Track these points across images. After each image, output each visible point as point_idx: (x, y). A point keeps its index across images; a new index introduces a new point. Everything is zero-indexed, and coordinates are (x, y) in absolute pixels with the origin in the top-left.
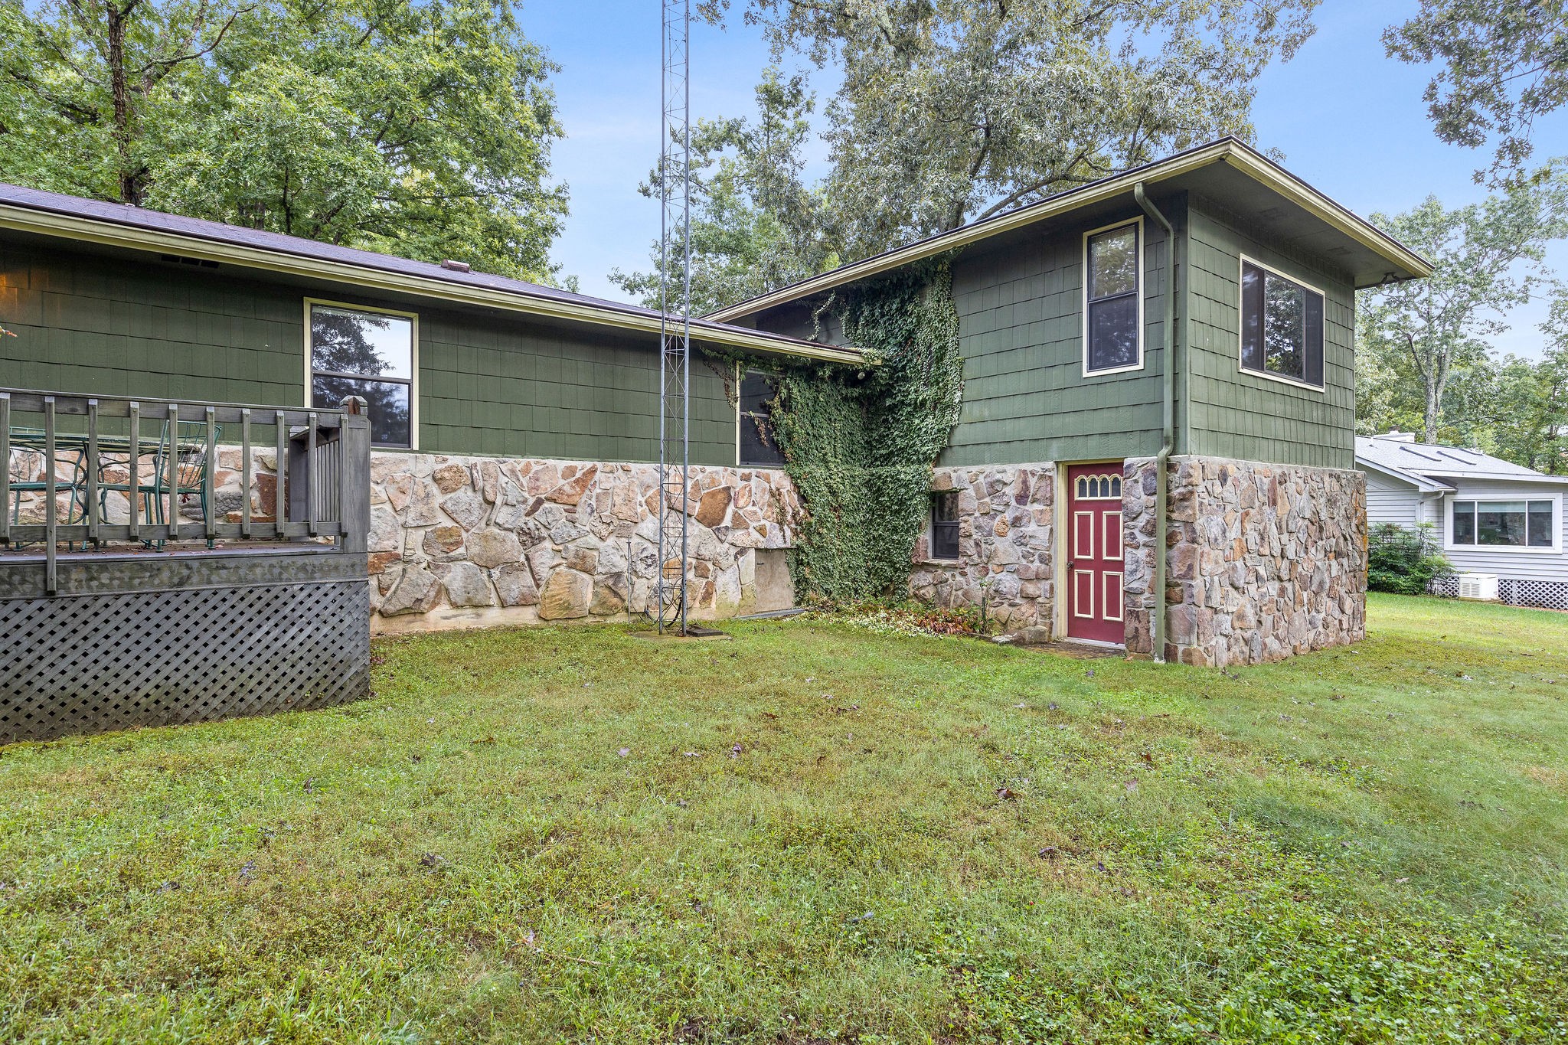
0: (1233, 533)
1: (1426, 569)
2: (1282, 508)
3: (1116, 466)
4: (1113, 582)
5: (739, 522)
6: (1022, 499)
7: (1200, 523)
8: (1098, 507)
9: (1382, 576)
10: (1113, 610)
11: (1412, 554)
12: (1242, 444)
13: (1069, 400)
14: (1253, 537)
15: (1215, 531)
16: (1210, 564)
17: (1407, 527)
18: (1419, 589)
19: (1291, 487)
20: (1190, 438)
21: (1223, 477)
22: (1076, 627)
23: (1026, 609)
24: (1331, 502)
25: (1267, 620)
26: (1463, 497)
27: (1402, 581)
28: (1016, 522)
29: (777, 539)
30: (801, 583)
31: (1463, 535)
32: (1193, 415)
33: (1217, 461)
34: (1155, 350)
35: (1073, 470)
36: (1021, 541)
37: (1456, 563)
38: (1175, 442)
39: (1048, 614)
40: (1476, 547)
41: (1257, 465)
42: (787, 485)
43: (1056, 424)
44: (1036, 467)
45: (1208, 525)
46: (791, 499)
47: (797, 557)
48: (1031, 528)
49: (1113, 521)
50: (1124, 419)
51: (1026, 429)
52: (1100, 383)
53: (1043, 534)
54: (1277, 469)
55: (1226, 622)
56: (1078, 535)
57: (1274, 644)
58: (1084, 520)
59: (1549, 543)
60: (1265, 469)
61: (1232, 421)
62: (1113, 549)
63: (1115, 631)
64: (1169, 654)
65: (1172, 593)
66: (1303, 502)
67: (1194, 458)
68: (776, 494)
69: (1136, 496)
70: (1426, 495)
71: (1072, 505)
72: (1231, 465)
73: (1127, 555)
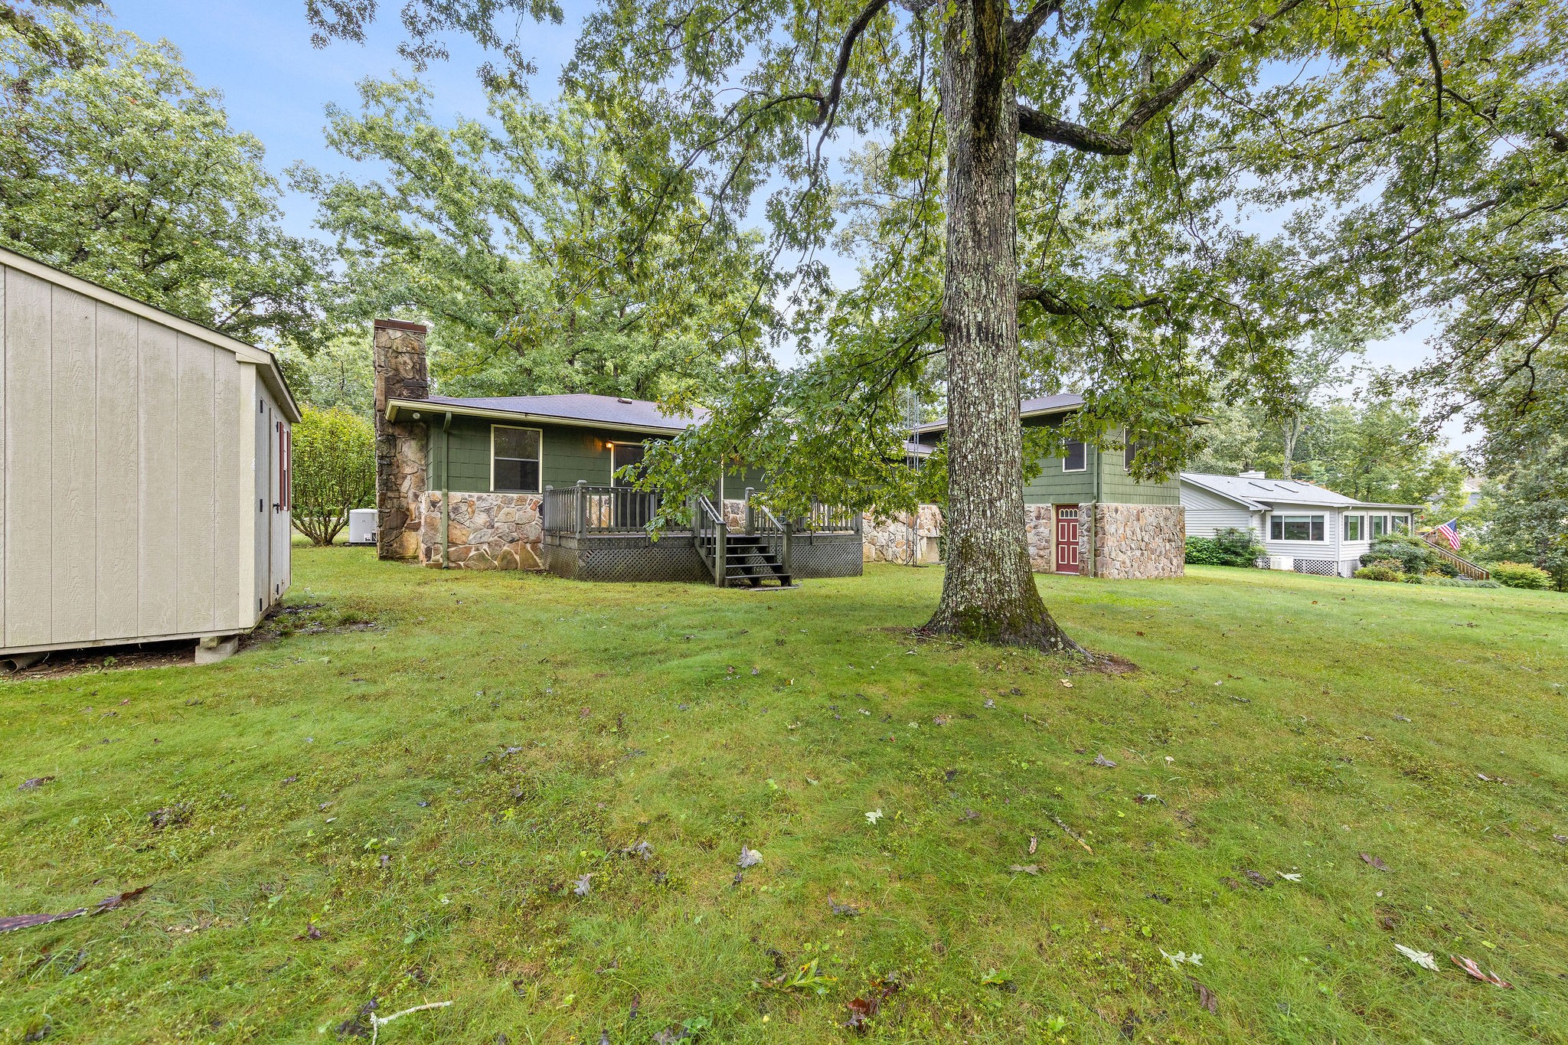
0: (1121, 531)
1: (1253, 553)
2: (1142, 522)
3: (1076, 506)
4: (1074, 550)
5: (921, 527)
6: (1038, 518)
7: (1107, 527)
8: (1069, 521)
9: (1227, 557)
10: (1074, 560)
11: (1245, 545)
12: (1126, 498)
13: (1057, 480)
14: (1129, 533)
15: (1113, 530)
16: (1111, 543)
17: (1242, 529)
18: (1250, 563)
19: (1146, 513)
20: (1103, 497)
21: (1117, 511)
22: (1059, 567)
23: (1039, 560)
24: (1166, 519)
25: (1136, 565)
26: (1276, 513)
27: (1239, 560)
28: (1035, 527)
29: (935, 533)
30: (942, 551)
31: (1276, 535)
32: (1105, 488)
33: (1114, 505)
34: (1090, 464)
35: (1058, 507)
36: (1037, 534)
37: (1268, 551)
38: (1098, 498)
39: (1048, 562)
40: (1283, 541)
41: (1131, 505)
42: (938, 511)
43: (1052, 489)
44: (1044, 505)
45: (1110, 528)
46: (939, 517)
47: (941, 541)
48: (1042, 529)
49: (1074, 527)
50: (1079, 489)
51: (1043, 490)
52: (1070, 474)
53: (1047, 531)
54: (1140, 507)
55: (1118, 565)
56: (1061, 531)
57: (1138, 574)
58: (1063, 527)
59: (1321, 538)
60: (1134, 507)
61: (1121, 489)
62: (1074, 537)
63: (1075, 568)
64: (1096, 575)
65: (1097, 553)
66: (1152, 520)
67: (1106, 504)
68: (934, 515)
69: (1083, 517)
70: (1255, 512)
71: (1058, 521)
72: (1119, 506)
73: (1080, 540)
